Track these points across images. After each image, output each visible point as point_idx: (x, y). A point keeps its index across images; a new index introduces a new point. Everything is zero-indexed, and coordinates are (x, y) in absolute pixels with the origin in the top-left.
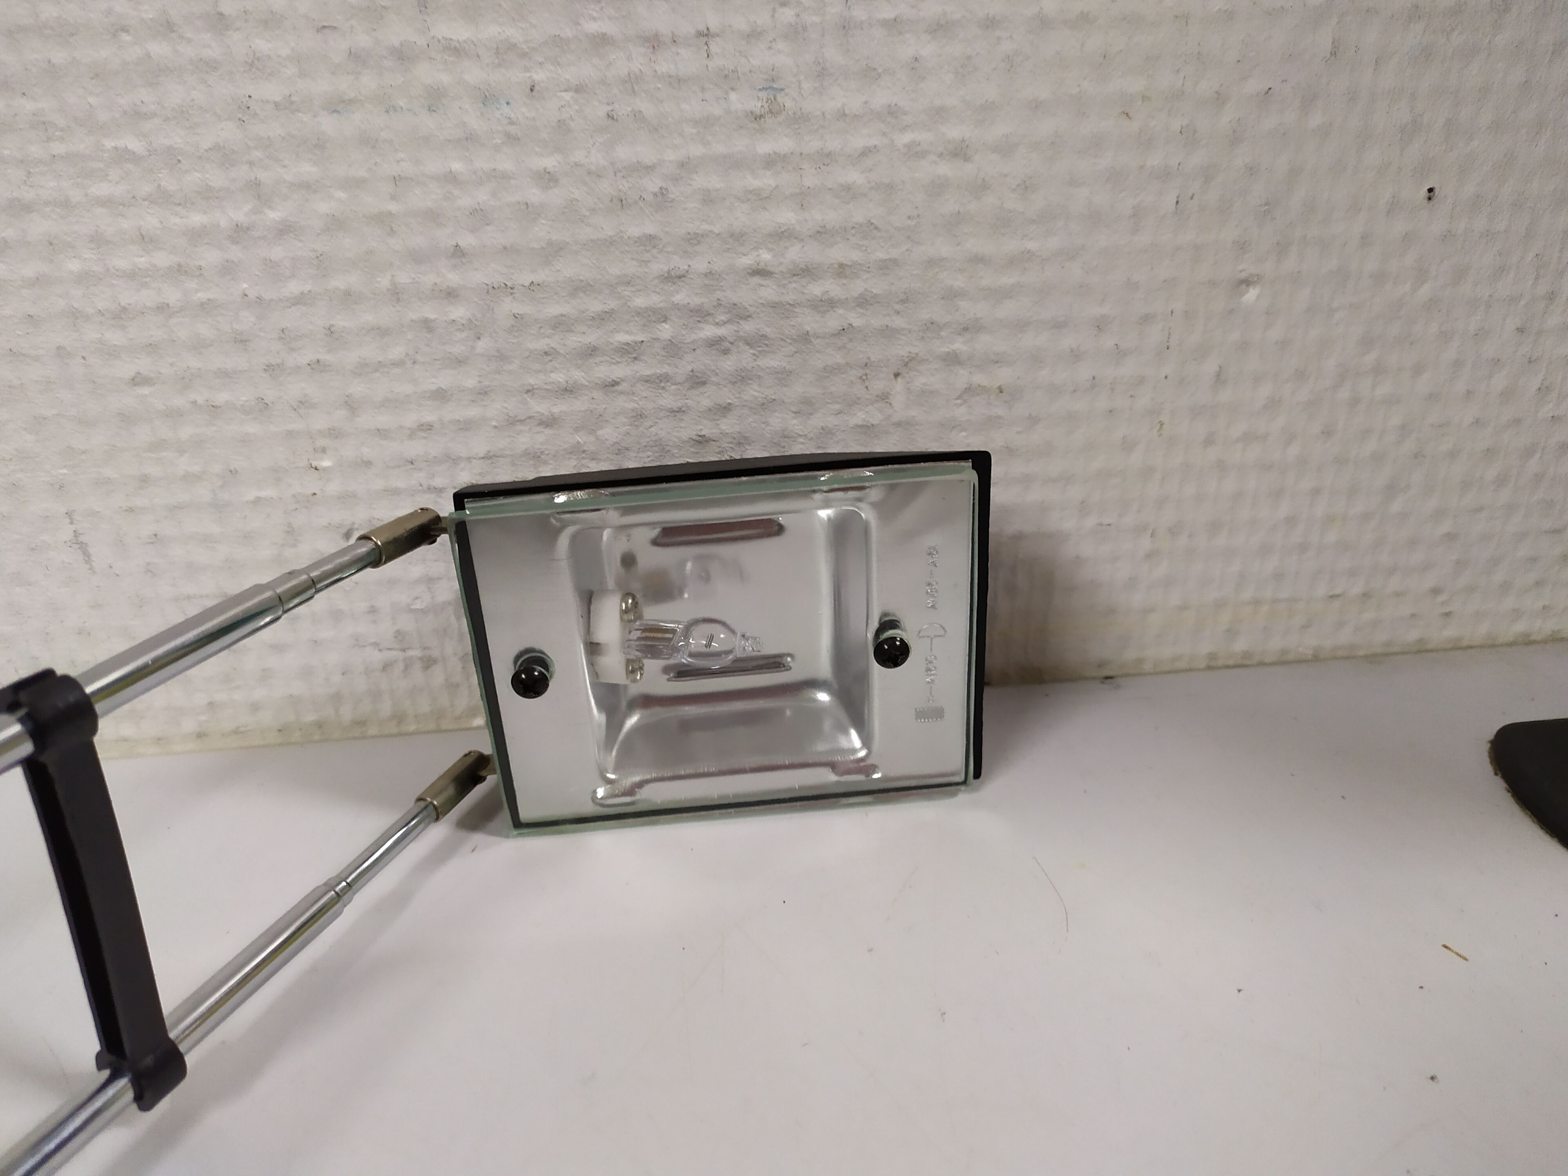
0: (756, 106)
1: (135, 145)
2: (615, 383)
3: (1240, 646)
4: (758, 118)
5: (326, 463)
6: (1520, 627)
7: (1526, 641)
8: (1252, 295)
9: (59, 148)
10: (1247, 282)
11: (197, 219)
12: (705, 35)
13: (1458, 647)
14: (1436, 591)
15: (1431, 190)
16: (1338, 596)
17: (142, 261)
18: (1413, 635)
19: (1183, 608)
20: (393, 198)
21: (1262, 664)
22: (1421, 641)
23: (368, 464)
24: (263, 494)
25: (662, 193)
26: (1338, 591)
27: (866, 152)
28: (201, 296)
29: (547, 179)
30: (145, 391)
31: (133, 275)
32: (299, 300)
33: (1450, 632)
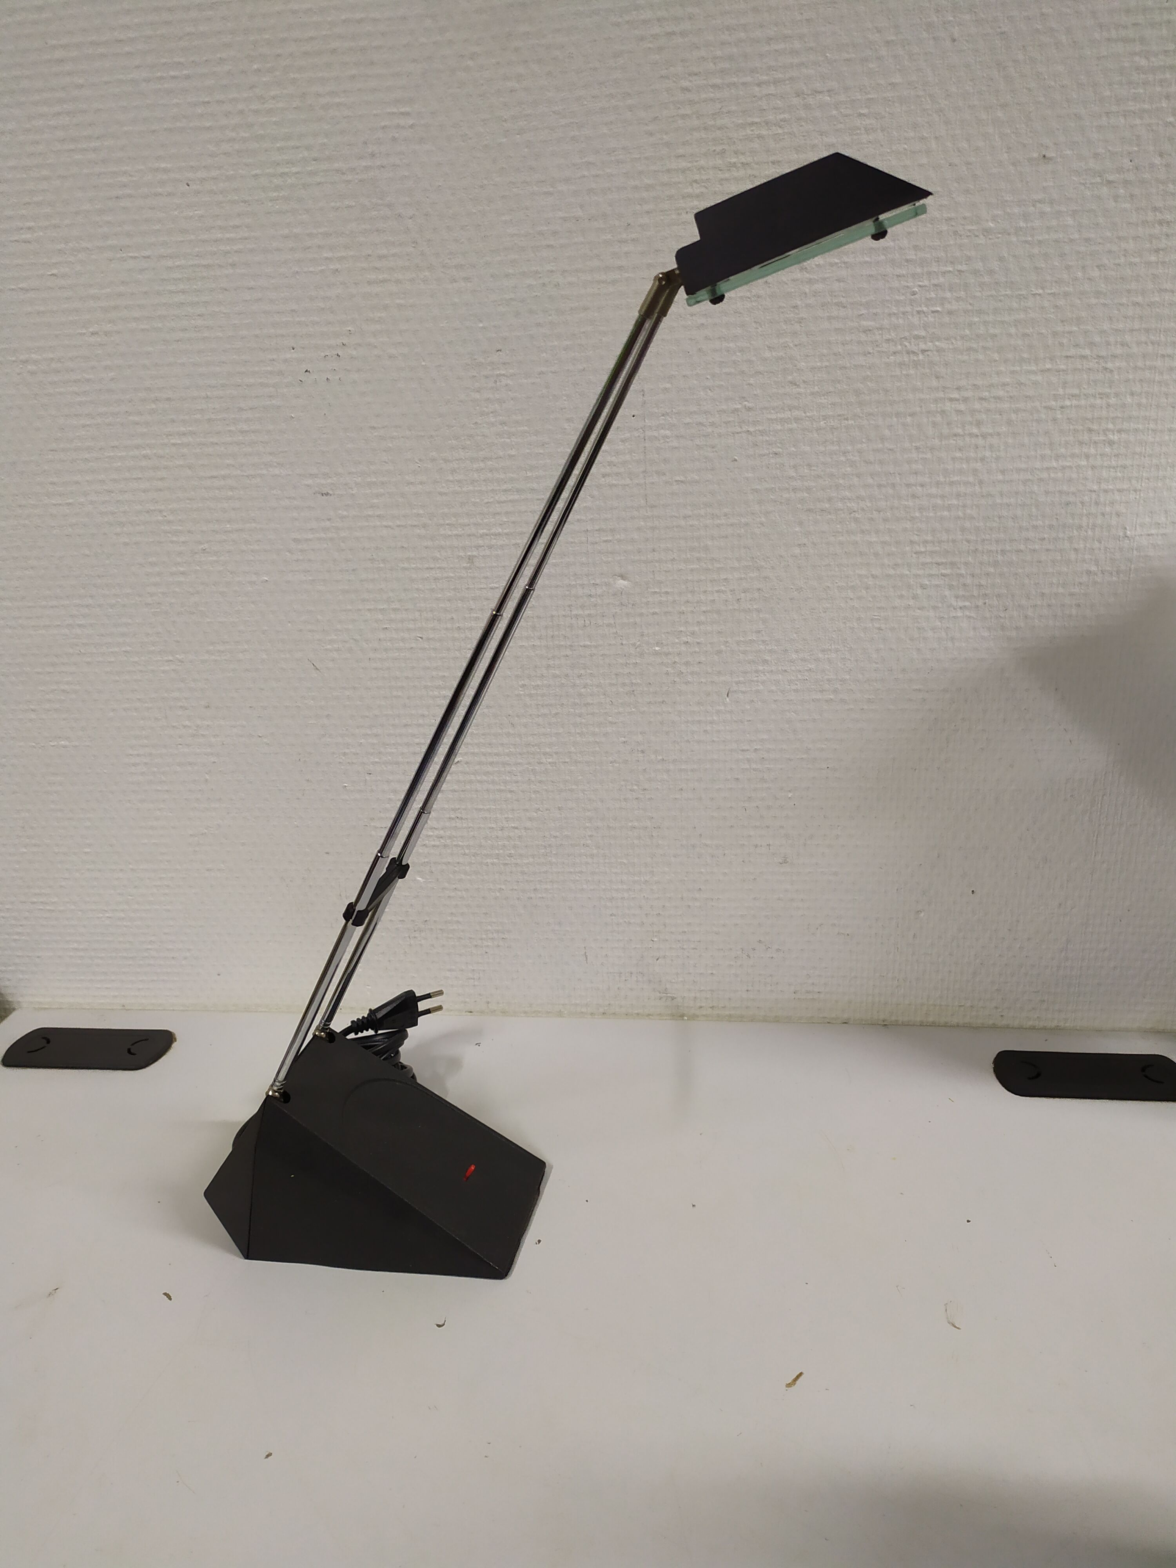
0: (781, 861)
1: (625, 861)
2: (737, 924)
3: (931, 1019)
4: (781, 864)
5: (656, 939)
6: (1030, 1023)
7: (1033, 1028)
8: (922, 915)
9: (607, 861)
10: (919, 912)
11: (636, 878)
12: (769, 845)
13: (1007, 1027)
14: (996, 1008)
15: (973, 891)
16: (963, 1006)
17: (620, 887)
18: (991, 1022)
19: (910, 1005)
20: (686, 876)
21: (939, 1026)
22: (994, 1024)
23: (667, 940)
24: (637, 946)
25: (755, 879)
26: (962, 1004)
27: (810, 872)
28: (633, 896)
29: (725, 874)
30: (613, 917)
31: (617, 890)
32: (658, 898)
33: (1004, 1022)
